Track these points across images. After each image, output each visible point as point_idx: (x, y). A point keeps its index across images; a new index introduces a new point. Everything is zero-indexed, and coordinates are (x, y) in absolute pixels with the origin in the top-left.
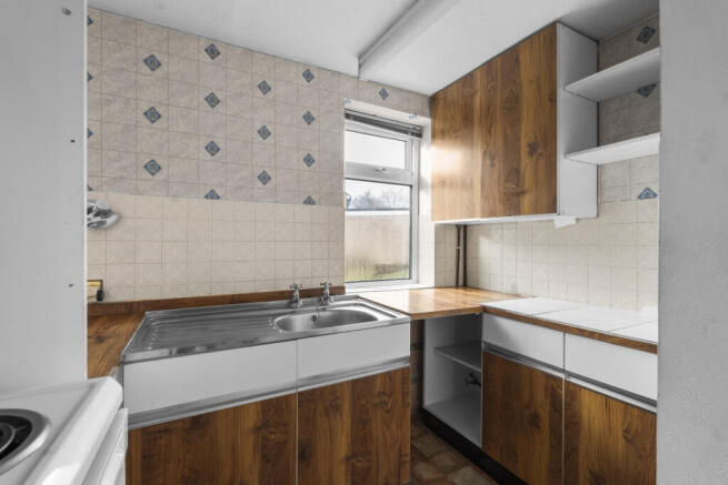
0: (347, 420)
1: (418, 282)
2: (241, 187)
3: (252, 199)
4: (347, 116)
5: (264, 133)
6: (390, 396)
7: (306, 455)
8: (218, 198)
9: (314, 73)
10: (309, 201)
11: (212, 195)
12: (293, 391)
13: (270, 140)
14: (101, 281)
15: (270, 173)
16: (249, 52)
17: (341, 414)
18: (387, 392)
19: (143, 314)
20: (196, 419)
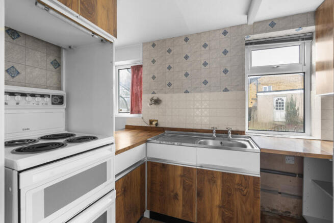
0: (219, 189)
1: (311, 135)
2: (196, 88)
3: (201, 92)
4: (247, 44)
5: (205, 64)
6: (245, 188)
7: (200, 194)
8: (189, 92)
9: (228, 30)
10: (226, 90)
11: (187, 92)
12: (195, 167)
13: (208, 66)
14: (157, 121)
15: (208, 80)
16: (199, 34)
17: (216, 186)
18: (243, 185)
19: (164, 132)
20: (163, 165)
